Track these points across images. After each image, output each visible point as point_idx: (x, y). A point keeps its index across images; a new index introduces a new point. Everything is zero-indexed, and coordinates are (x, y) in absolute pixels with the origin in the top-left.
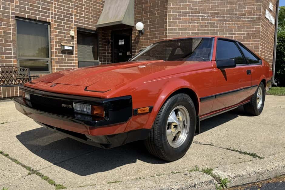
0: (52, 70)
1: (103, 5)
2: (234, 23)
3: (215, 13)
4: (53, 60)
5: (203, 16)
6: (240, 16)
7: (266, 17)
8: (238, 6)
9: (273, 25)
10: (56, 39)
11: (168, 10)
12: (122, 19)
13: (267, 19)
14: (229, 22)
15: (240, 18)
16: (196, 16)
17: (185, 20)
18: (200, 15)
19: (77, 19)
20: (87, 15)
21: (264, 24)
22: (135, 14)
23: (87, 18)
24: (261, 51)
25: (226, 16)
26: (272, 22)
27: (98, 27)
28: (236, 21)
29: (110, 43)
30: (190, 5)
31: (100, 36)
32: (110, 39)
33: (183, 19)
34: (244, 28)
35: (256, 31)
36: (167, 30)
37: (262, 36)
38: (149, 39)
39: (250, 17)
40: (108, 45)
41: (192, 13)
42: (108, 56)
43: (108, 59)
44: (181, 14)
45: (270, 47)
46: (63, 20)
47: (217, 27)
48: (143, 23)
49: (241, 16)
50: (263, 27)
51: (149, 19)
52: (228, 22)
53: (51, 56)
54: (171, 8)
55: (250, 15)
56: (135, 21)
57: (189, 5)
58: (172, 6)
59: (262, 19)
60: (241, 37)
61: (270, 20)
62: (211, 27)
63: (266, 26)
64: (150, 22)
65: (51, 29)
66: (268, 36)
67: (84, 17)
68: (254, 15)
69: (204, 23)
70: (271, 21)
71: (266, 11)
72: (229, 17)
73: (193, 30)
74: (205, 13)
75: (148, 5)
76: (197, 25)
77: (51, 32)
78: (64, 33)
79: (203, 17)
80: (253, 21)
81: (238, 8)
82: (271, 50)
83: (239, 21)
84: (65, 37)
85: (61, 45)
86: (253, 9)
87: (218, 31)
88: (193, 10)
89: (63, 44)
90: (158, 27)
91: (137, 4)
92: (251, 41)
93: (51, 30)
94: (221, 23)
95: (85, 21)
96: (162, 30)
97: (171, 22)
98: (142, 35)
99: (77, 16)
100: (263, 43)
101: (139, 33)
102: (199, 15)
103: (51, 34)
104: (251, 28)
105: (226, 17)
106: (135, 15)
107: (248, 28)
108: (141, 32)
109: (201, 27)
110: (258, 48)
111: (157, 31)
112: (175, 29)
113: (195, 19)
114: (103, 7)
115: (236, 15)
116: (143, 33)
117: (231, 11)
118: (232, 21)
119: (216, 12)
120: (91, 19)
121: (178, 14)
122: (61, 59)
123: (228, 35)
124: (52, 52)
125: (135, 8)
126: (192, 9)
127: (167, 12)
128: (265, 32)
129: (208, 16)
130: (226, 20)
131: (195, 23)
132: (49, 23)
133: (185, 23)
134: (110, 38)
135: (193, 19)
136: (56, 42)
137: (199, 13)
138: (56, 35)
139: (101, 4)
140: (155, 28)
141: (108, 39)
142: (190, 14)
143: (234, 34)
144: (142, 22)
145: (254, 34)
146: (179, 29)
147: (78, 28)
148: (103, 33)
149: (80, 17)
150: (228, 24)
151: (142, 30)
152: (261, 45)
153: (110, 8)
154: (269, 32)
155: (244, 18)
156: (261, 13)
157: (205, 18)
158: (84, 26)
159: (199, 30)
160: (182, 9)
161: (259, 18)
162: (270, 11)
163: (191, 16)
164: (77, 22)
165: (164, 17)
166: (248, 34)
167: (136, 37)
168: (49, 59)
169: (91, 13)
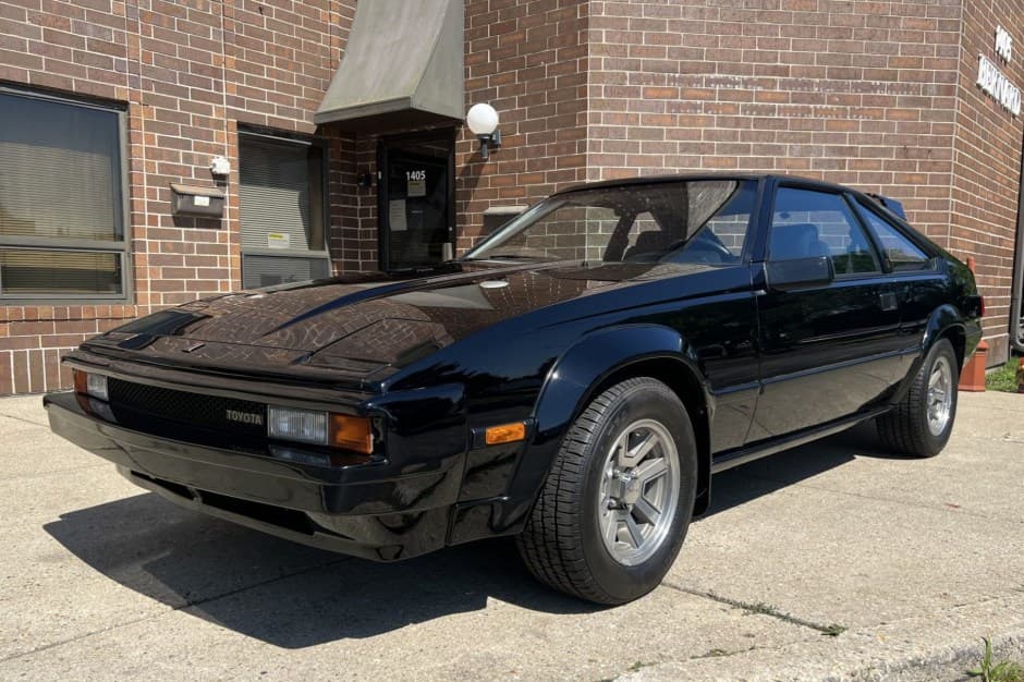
0: (135, 289)
1: (346, 35)
2: (848, 108)
3: (776, 70)
4: (141, 251)
5: (725, 82)
6: (873, 82)
7: (979, 86)
8: (865, 42)
9: (1014, 116)
10: (150, 167)
11: (590, 56)
12: (413, 92)
13: (985, 92)
14: (829, 106)
15: (874, 88)
16: (699, 81)
17: (657, 97)
18: (717, 75)
19: (240, 90)
20: (279, 75)
21: (972, 114)
22: (467, 71)
23: (280, 87)
24: (955, 219)
25: (818, 80)
26: (1008, 105)
27: (322, 121)
28: (856, 101)
29: (375, 185)
30: (674, 40)
31: (332, 156)
32: (373, 171)
33: (650, 93)
34: (888, 127)
35: (935, 142)
36: (585, 136)
37: (962, 159)
38: (519, 167)
39: (912, 83)
40: (364, 191)
41: (684, 71)
42: (366, 235)
43: (364, 245)
44: (641, 72)
45: (1002, 201)
46: (183, 92)
47: (782, 124)
48: (496, 106)
49: (878, 83)
50: (966, 124)
51: (517, 90)
52: (824, 106)
53: (133, 236)
54: (603, 50)
55: (914, 77)
56: (467, 100)
57: (670, 38)
58: (604, 42)
59: (962, 94)
60: (875, 165)
61: (997, 97)
62: (757, 122)
63: (981, 121)
64: (523, 102)
65: (129, 127)
66: (989, 161)
67: (269, 85)
68: (928, 77)
69: (731, 109)
70: (1003, 102)
71: (982, 61)
72: (828, 86)
73: (688, 135)
74: (734, 70)
75: (516, 37)
76: (703, 114)
77: (130, 141)
78: (187, 145)
79: (725, 84)
80: (926, 103)
81: (867, 51)
82: (1007, 213)
83: (869, 101)
84: (188, 158)
85: (173, 190)
86: (925, 53)
87: (785, 141)
88: (687, 57)
89: (180, 188)
90: (553, 124)
91: (474, 32)
92: (914, 178)
93: (129, 135)
94: (796, 108)
95: (271, 97)
96: (569, 134)
97: (602, 105)
98: (494, 152)
99: (239, 78)
100: (968, 187)
101: (479, 145)
102: (712, 76)
103: (130, 149)
104: (917, 128)
105: (819, 85)
106: (467, 76)
107: (903, 128)
108: (487, 142)
109: (718, 125)
110: (945, 205)
111: (550, 137)
112: (619, 133)
113: (696, 92)
114: (343, 45)
115: (857, 76)
116: (497, 146)
117: (839, 63)
118: (844, 101)
119: (779, 64)
120: (297, 91)
121: (628, 73)
122: (171, 248)
123: (824, 157)
124: (136, 219)
125: (467, 50)
126: (684, 53)
127: (584, 64)
128: (978, 143)
129: (746, 83)
130: (816, 99)
131: (696, 107)
132: (124, 105)
133: (658, 107)
134: (372, 163)
135: (688, 93)
136: (151, 180)
137: (713, 72)
138: (151, 154)
139: (340, 32)
140: (541, 125)
141: (365, 170)
142: (677, 75)
143: (851, 151)
144: (492, 104)
145: (930, 151)
146: (634, 133)
147: (241, 126)
148: (345, 145)
149: (251, 81)
150: (827, 112)
151: (491, 136)
152: (956, 194)
153: (369, 48)
154: (995, 143)
155: (891, 88)
156: (958, 71)
157: (737, 88)
158: (267, 117)
159: (710, 135)
160: (647, 52)
161: (949, 91)
162: (1000, 61)
163: (681, 80)
164: (240, 103)
165: (576, 84)
166: (905, 152)
167: (470, 162)
168: (125, 245)
169: (298, 68)
